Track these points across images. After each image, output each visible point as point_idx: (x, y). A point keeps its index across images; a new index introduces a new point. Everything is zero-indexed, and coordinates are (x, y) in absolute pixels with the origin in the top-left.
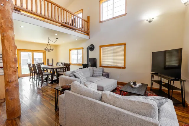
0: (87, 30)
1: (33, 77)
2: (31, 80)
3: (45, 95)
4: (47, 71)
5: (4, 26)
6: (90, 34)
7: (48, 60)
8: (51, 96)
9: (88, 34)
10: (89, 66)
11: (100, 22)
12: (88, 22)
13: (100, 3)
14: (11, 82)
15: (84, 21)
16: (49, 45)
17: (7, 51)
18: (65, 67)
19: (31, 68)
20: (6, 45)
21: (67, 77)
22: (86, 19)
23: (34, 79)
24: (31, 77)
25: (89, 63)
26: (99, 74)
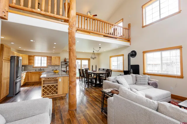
0: (128, 37)
1: (82, 79)
2: (80, 82)
3: (92, 96)
4: (91, 76)
5: (71, 43)
6: (131, 40)
7: (92, 66)
8: (96, 97)
9: (129, 40)
10: (131, 73)
11: (143, 27)
12: (129, 30)
13: (142, 9)
14: (73, 82)
15: (125, 29)
16: (94, 53)
17: (71, 59)
18: (107, 72)
19: (81, 72)
20: (71, 55)
21: (111, 82)
22: (127, 27)
23: (83, 82)
24: (80, 79)
25: (131, 70)
26: (144, 83)
